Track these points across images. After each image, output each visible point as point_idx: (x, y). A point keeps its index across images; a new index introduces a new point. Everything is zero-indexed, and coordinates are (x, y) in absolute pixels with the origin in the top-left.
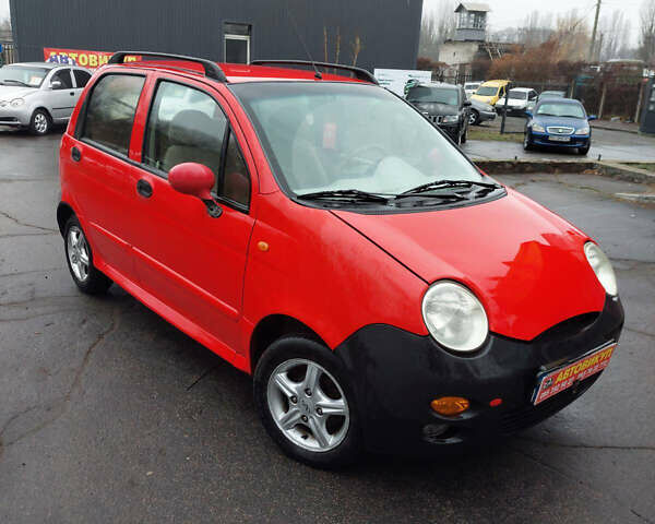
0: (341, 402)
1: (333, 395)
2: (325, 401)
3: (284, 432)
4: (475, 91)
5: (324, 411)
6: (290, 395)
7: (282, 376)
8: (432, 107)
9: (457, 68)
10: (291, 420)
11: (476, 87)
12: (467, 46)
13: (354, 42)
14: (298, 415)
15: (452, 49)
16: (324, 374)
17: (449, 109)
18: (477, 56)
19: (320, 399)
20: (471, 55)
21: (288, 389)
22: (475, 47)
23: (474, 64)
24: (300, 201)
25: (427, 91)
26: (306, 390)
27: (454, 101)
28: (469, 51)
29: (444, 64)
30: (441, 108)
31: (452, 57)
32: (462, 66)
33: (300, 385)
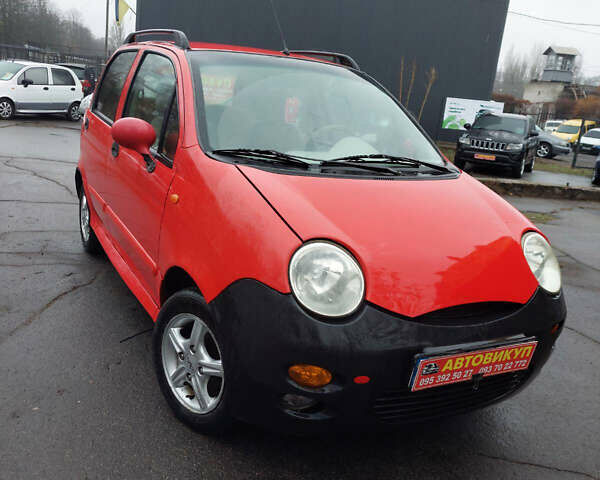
0: (220, 362)
1: (214, 355)
2: (207, 359)
3: (173, 390)
4: (556, 128)
5: (204, 370)
6: (178, 350)
7: (175, 331)
8: (496, 134)
9: (541, 106)
10: (179, 377)
11: (557, 125)
12: (552, 86)
13: (429, 71)
14: (184, 373)
15: (536, 88)
16: (208, 333)
17: (514, 137)
18: (561, 96)
19: (202, 358)
20: (556, 95)
21: (177, 344)
22: (560, 88)
23: (557, 104)
24: (214, 156)
25: (497, 119)
26: (192, 347)
27: (520, 131)
28: (554, 91)
29: (527, 102)
30: (506, 136)
31: (535, 96)
32: (546, 105)
33: (188, 340)
